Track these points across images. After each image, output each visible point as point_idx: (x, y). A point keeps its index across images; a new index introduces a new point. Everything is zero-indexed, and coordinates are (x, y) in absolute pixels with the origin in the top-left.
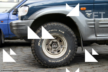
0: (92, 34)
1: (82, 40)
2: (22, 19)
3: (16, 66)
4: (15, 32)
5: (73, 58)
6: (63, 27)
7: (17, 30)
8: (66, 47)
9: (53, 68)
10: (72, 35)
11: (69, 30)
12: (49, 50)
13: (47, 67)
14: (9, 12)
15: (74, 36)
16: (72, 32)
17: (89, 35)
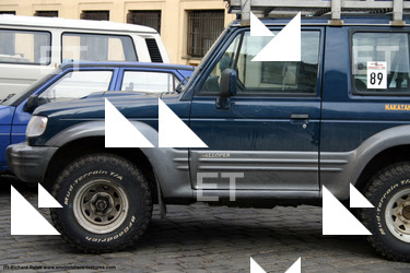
0: (184, 183)
1: (162, 197)
2: (31, 145)
3: (16, 245)
4: (17, 171)
5: (141, 233)
6: (120, 166)
7: (21, 167)
8: (126, 209)
9: (95, 254)
10: (139, 183)
11: (133, 173)
12: (88, 215)
13: (81, 252)
14: (15, 105)
15: (144, 185)
16: (140, 178)
17: (177, 186)
